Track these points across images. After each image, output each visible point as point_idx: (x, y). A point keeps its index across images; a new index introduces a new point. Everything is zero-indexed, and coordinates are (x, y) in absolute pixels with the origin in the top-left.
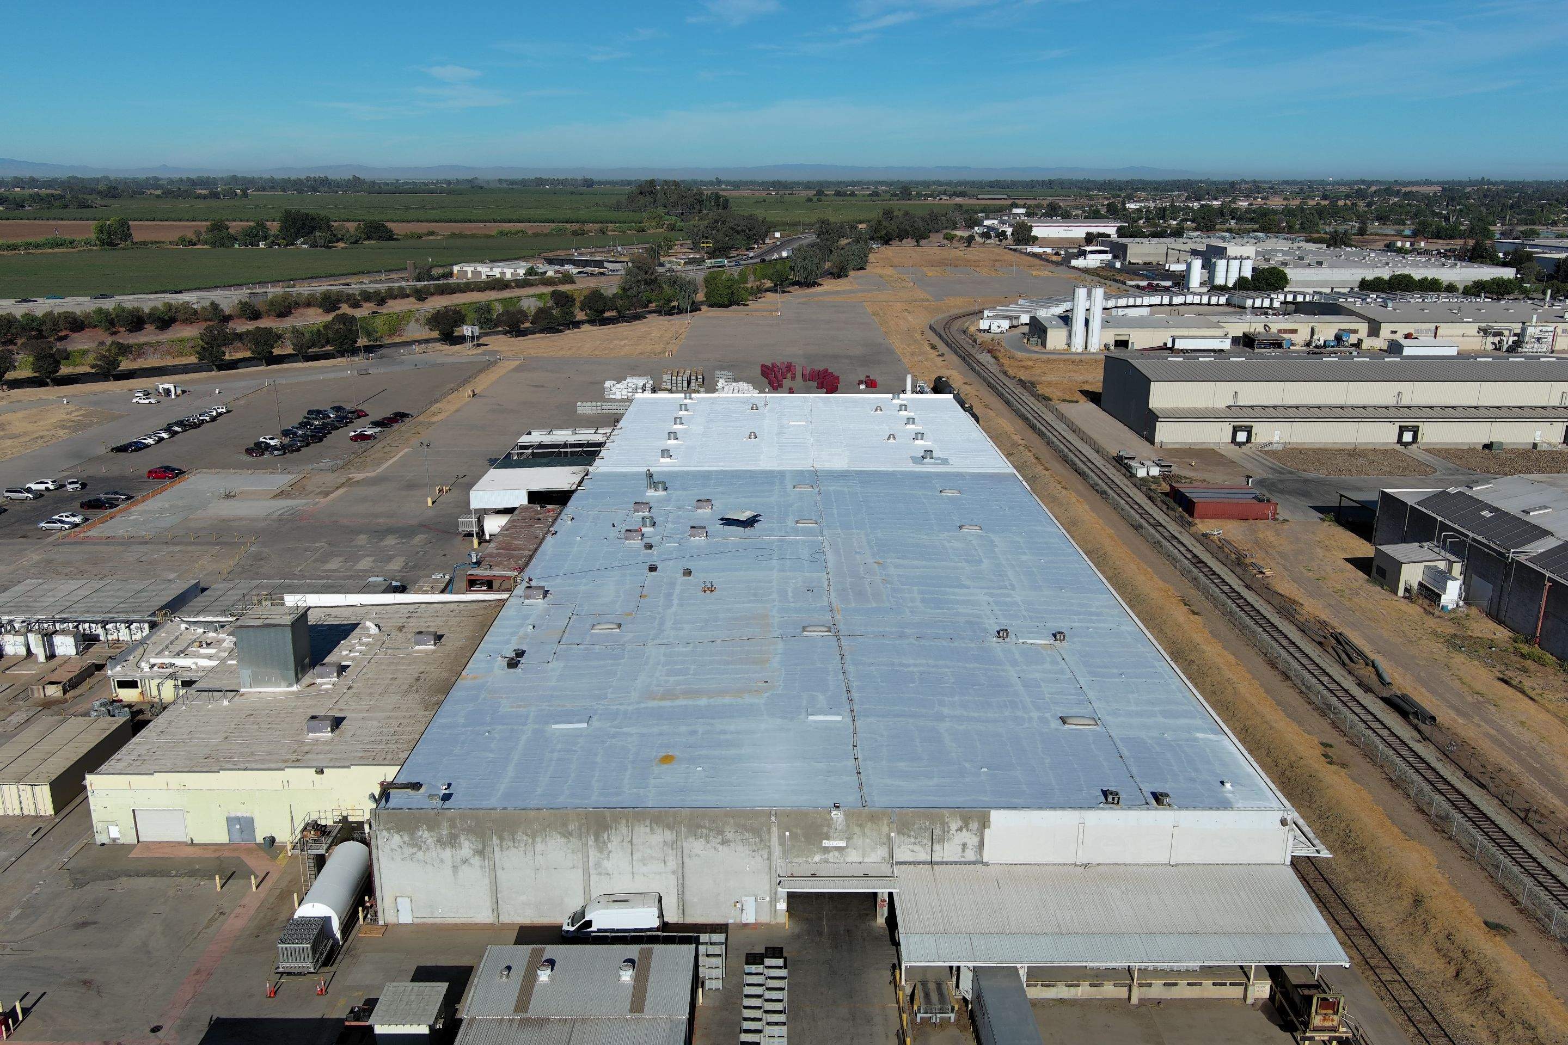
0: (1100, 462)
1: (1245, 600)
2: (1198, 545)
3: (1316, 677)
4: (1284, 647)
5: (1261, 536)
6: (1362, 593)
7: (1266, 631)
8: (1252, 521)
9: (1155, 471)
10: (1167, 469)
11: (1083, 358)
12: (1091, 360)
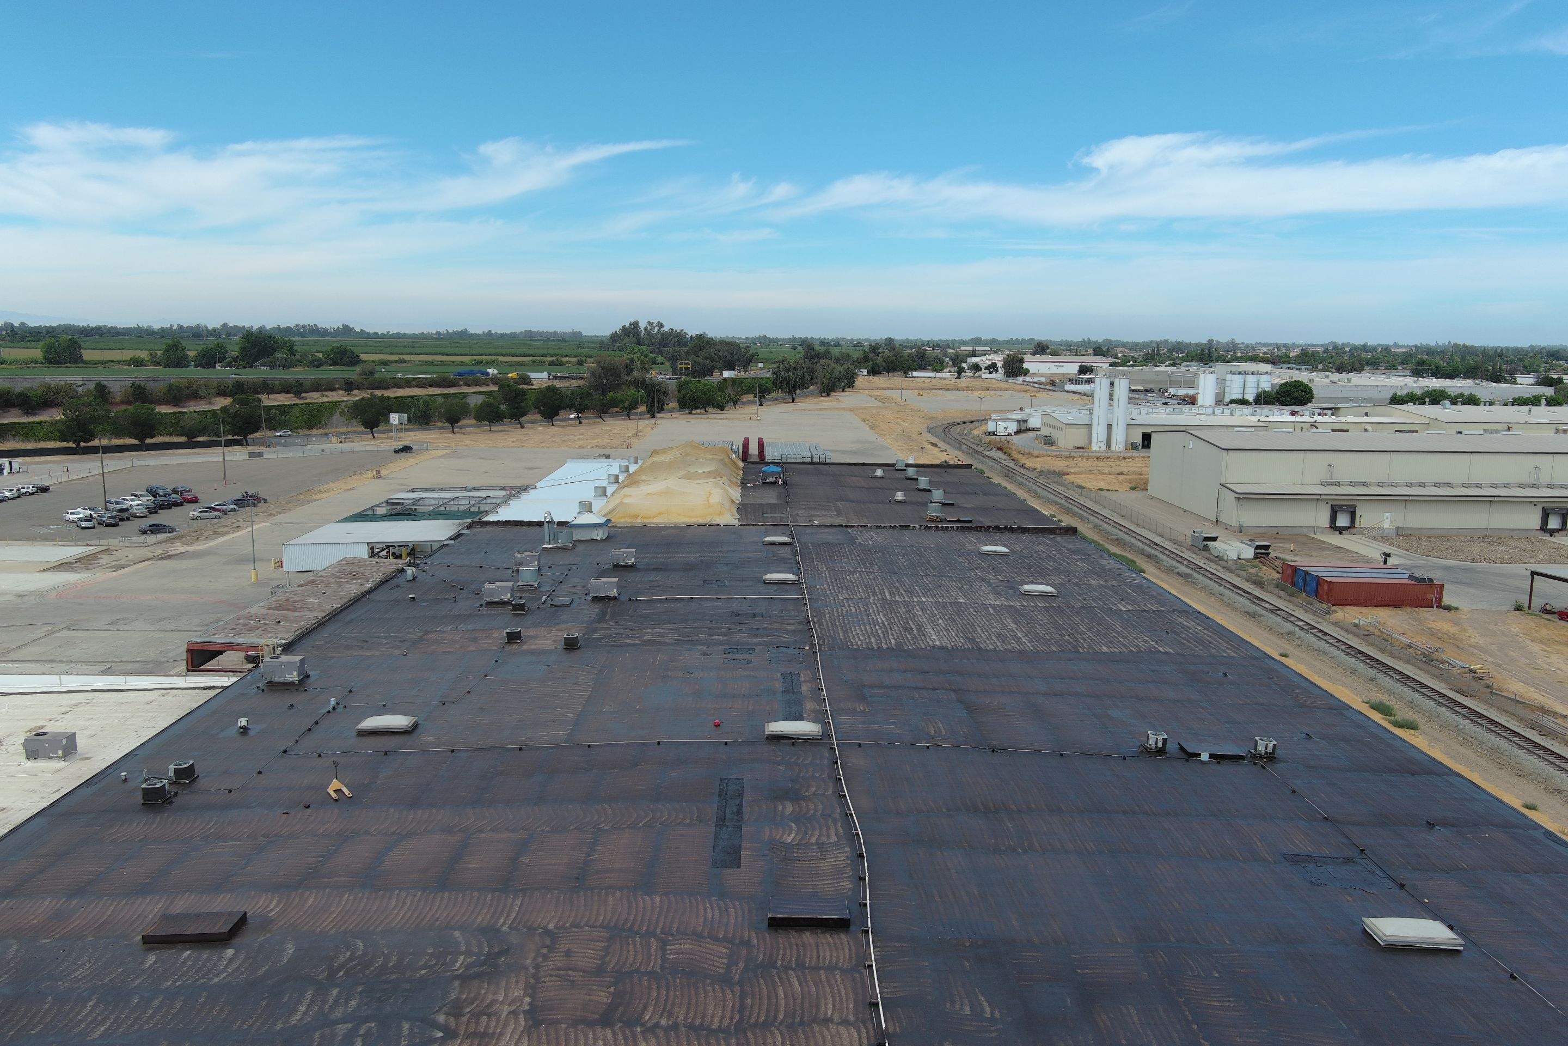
0: (1170, 546)
1: (1468, 708)
2: (1350, 636)
5: (1433, 626)
8: (1409, 609)
9: (1249, 553)
10: (1263, 551)
11: (1109, 455)
12: (1119, 457)
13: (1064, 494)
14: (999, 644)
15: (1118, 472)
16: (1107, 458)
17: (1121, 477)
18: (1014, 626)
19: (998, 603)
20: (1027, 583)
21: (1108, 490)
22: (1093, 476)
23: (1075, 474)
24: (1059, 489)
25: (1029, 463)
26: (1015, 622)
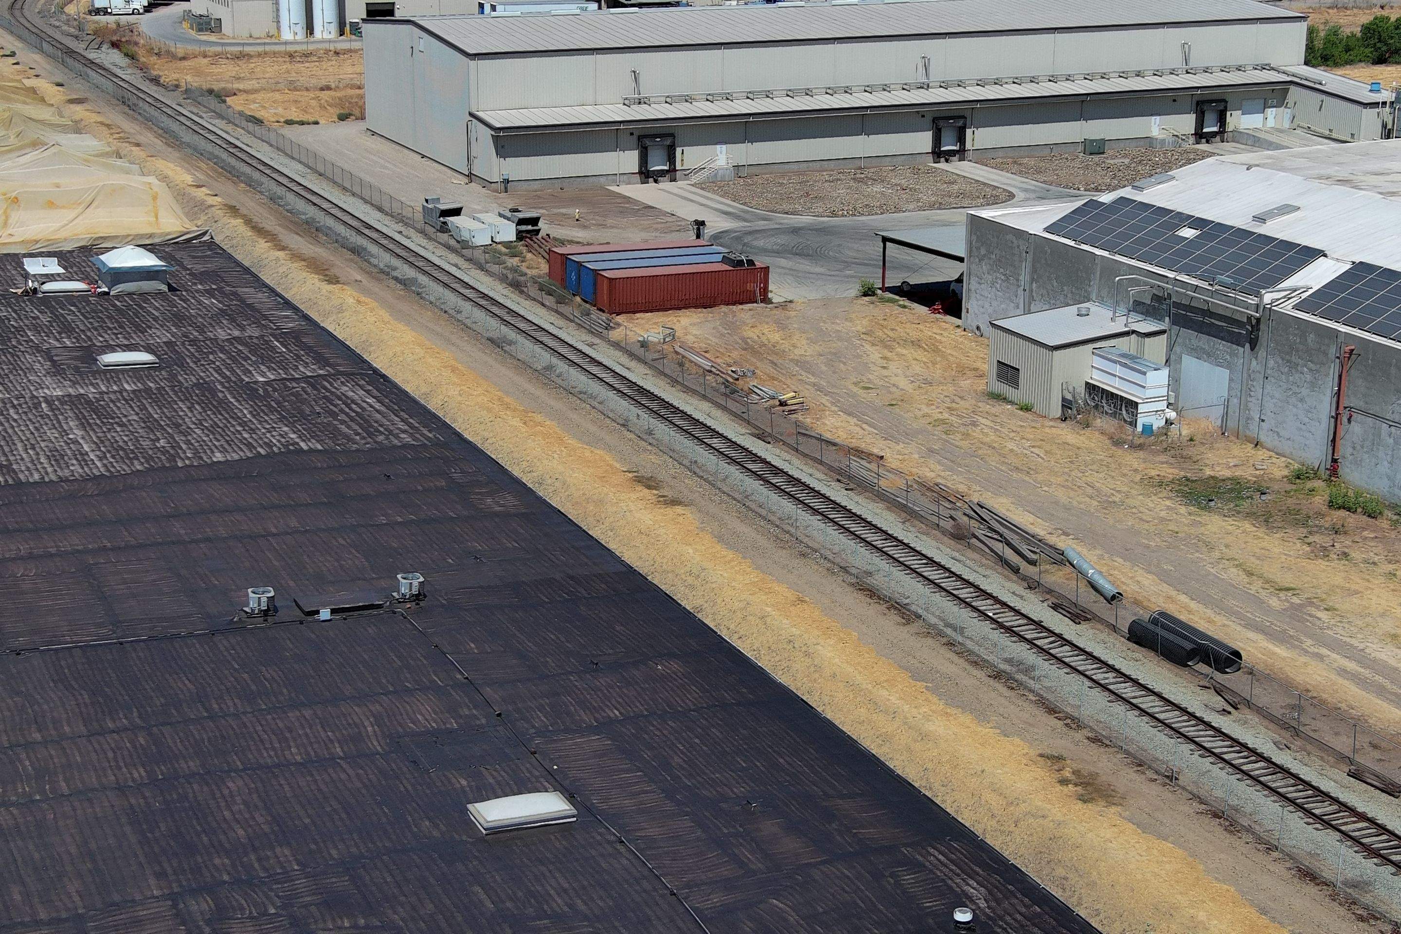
0: (390, 227)
1: (764, 461)
2: (633, 364)
3: (969, 605)
4: (879, 550)
5: (750, 334)
6: (984, 421)
7: (831, 520)
8: (724, 308)
9: (508, 232)
10: (530, 227)
11: (311, 47)
12: (327, 51)
13: (224, 135)
14: (50, 470)
15: (324, 83)
16: (307, 55)
17: (325, 95)
18: (79, 433)
19: (59, 393)
20: (112, 349)
21: (302, 123)
22: (277, 96)
23: (246, 91)
24: (218, 126)
25: (169, 74)
26: (83, 426)
